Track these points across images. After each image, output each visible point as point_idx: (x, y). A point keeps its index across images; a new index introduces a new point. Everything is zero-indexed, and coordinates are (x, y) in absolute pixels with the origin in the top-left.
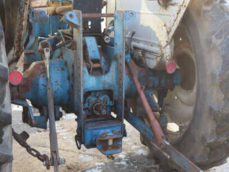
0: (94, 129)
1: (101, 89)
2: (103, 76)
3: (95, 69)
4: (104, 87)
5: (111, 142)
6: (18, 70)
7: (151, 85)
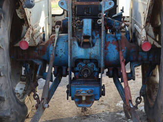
0: (77, 87)
1: (89, 58)
2: (90, 49)
3: (84, 43)
4: (90, 57)
5: (84, 98)
6: (26, 40)
7: (140, 59)
